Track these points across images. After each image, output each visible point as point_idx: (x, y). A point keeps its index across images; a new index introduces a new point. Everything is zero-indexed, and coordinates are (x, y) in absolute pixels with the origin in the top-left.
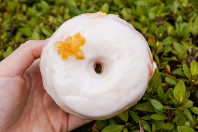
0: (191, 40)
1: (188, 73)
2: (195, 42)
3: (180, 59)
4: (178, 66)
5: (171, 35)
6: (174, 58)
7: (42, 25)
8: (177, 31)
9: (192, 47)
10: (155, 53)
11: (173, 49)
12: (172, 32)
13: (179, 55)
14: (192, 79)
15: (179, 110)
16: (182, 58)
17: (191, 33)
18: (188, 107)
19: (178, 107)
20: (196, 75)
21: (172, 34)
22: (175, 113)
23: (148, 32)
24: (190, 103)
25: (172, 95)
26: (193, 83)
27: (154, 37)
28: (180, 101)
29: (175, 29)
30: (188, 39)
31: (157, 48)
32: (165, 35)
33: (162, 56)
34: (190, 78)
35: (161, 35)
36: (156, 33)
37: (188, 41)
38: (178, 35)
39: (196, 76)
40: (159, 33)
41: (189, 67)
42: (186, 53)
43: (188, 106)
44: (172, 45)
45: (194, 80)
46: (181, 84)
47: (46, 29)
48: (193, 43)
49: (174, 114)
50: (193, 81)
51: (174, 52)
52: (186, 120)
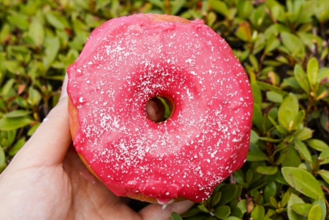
0: (315, 30)
1: (303, 80)
2: (323, 34)
3: (291, 59)
4: (289, 73)
5: (279, 22)
6: (282, 59)
7: (47, 9)
8: (290, 13)
9: (314, 41)
10: (251, 52)
11: (282, 44)
12: (280, 15)
13: (291, 53)
14: (311, 91)
15: (287, 143)
16: (297, 59)
17: (314, 17)
18: (304, 139)
19: (284, 137)
20: (317, 84)
21: (281, 19)
22: (279, 148)
23: (237, 15)
24: (308, 132)
25: (276, 120)
26: (312, 98)
27: (247, 24)
28: (288, 127)
29: (286, 10)
30: (309, 27)
31: (253, 44)
32: (268, 21)
33: (263, 57)
34: (307, 90)
35: (260, 21)
36: (252, 18)
37: (310, 32)
38: (292, 20)
39: (318, 86)
40: (257, 19)
41: (305, 69)
42: (303, 50)
43: (302, 138)
44: (279, 37)
45: (313, 92)
46: (292, 100)
47: (55, 15)
48: (319, 34)
49: (278, 150)
50: (312, 94)
51: (282, 49)
52: (300, 161)
